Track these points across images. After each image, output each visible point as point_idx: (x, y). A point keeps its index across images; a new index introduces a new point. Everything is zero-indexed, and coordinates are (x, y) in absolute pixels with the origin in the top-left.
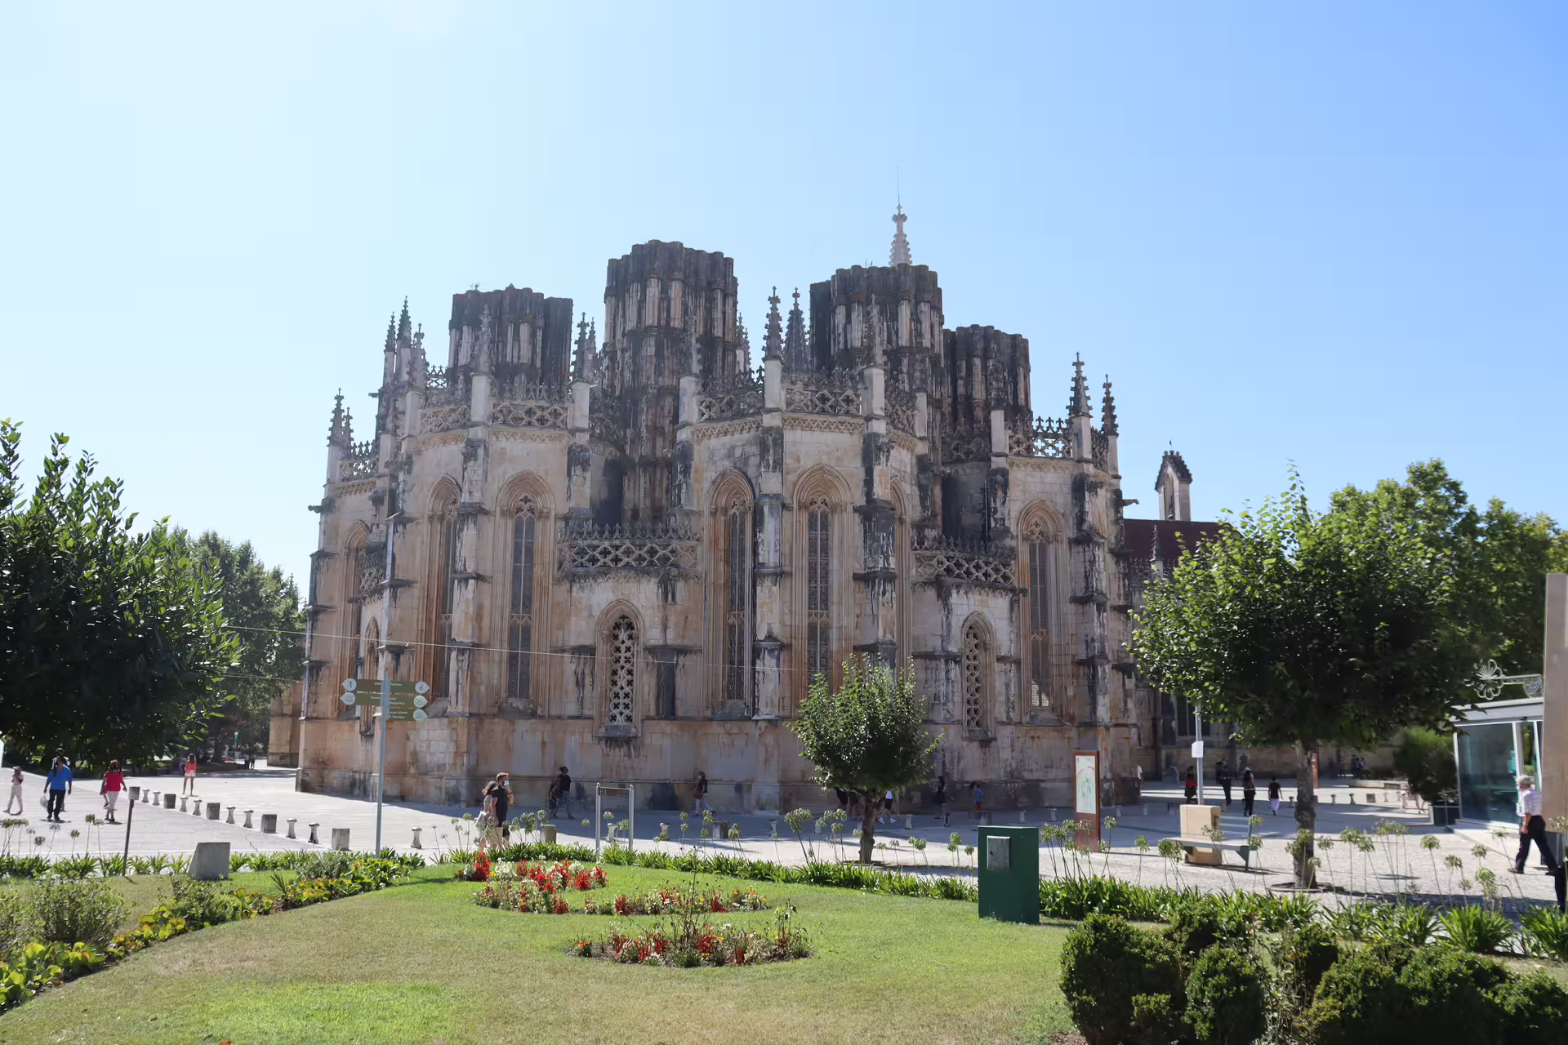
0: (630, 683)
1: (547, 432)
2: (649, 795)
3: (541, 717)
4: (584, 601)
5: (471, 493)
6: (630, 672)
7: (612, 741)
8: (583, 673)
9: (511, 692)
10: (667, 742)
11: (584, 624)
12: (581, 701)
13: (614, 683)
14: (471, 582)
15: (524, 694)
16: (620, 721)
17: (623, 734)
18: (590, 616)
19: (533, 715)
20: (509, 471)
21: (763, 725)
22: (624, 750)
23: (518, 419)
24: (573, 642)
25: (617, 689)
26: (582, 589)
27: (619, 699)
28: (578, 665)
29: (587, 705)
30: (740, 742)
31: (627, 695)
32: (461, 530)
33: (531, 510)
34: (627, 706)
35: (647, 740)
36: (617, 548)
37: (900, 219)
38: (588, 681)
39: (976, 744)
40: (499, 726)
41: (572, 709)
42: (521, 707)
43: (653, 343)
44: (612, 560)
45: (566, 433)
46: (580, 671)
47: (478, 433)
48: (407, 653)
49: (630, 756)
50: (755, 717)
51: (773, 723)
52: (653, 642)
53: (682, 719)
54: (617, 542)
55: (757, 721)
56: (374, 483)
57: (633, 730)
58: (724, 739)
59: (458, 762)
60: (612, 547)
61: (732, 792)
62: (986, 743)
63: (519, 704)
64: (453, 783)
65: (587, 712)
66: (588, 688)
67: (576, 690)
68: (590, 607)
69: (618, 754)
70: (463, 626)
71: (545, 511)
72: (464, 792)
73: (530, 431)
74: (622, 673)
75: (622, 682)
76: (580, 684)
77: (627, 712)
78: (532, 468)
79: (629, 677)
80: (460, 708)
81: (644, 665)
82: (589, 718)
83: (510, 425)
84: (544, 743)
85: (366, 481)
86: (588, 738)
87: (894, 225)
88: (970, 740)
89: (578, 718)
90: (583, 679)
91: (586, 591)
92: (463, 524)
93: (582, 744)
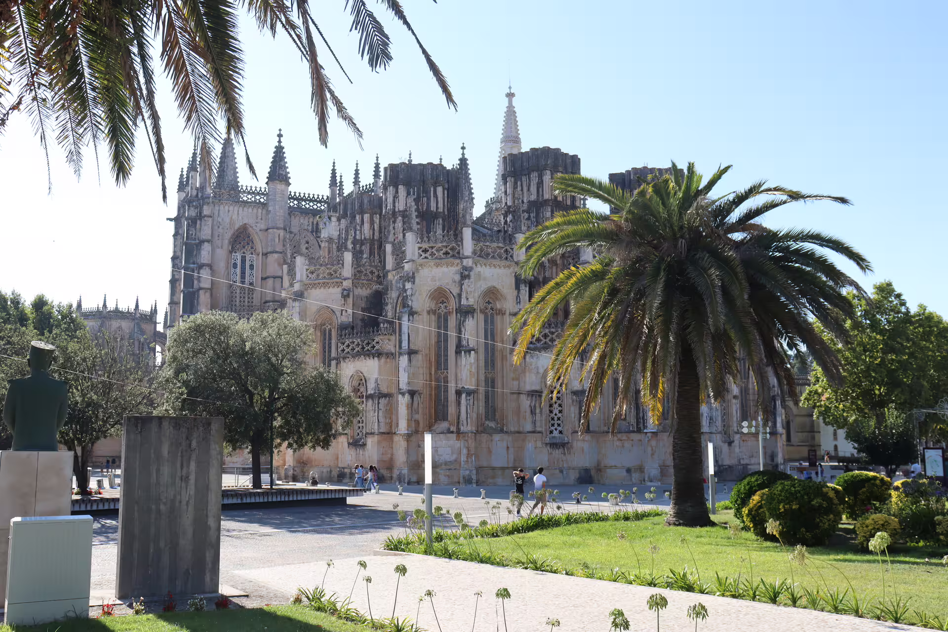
0: (560, 412)
1: (503, 263)
2: (578, 476)
3: (506, 432)
4: (534, 364)
5: (467, 299)
6: (560, 405)
7: (554, 445)
8: (535, 406)
9: (487, 418)
10: (586, 446)
11: (534, 377)
12: (534, 423)
13: (551, 412)
14: (473, 352)
15: (494, 419)
16: (556, 433)
17: (560, 441)
18: (538, 373)
19: (502, 431)
20: (483, 286)
21: (649, 435)
22: (561, 450)
23: (488, 255)
24: (528, 388)
25: (553, 415)
26: (532, 357)
27: (554, 421)
28: (532, 402)
29: (538, 424)
30: (627, 445)
31: (559, 419)
32: (464, 321)
33: (492, 309)
34: (559, 425)
35: (575, 444)
36: (553, 333)
37: (510, 95)
38: (538, 411)
39: (727, 444)
40: (484, 437)
41: (529, 427)
42: (494, 426)
43: (550, 210)
44: (550, 341)
45: (513, 263)
46: (533, 404)
47: (468, 262)
48: (417, 394)
49: (565, 454)
50: (645, 431)
51: (655, 434)
52: (575, 389)
53: (594, 432)
54: (553, 330)
55: (646, 433)
56: (342, 283)
57: (566, 439)
58: (618, 443)
59: (469, 460)
60: (550, 332)
61: (625, 474)
62: (730, 443)
63: (492, 424)
64: (467, 472)
65: (538, 429)
66: (538, 415)
67: (531, 416)
68: (538, 368)
69: (557, 453)
70: (468, 379)
71: (503, 310)
72: (474, 477)
73: (495, 262)
74: (556, 406)
75: (556, 411)
76: (533, 412)
77: (559, 428)
78: (495, 284)
79: (560, 408)
80: (469, 428)
81: (571, 401)
82: (539, 432)
83: (483, 257)
84: (508, 448)
85: (332, 281)
86: (539, 444)
87: (507, 99)
88: (725, 442)
89: (534, 432)
90: (535, 409)
91: (535, 359)
92: (465, 318)
93: (536, 448)
